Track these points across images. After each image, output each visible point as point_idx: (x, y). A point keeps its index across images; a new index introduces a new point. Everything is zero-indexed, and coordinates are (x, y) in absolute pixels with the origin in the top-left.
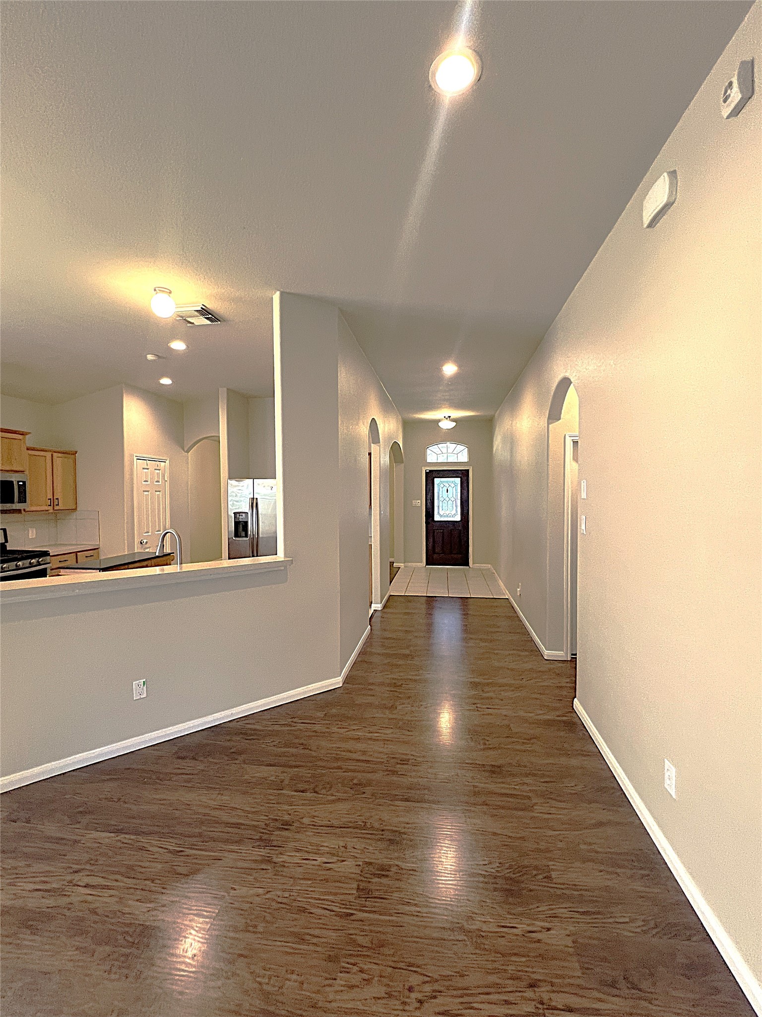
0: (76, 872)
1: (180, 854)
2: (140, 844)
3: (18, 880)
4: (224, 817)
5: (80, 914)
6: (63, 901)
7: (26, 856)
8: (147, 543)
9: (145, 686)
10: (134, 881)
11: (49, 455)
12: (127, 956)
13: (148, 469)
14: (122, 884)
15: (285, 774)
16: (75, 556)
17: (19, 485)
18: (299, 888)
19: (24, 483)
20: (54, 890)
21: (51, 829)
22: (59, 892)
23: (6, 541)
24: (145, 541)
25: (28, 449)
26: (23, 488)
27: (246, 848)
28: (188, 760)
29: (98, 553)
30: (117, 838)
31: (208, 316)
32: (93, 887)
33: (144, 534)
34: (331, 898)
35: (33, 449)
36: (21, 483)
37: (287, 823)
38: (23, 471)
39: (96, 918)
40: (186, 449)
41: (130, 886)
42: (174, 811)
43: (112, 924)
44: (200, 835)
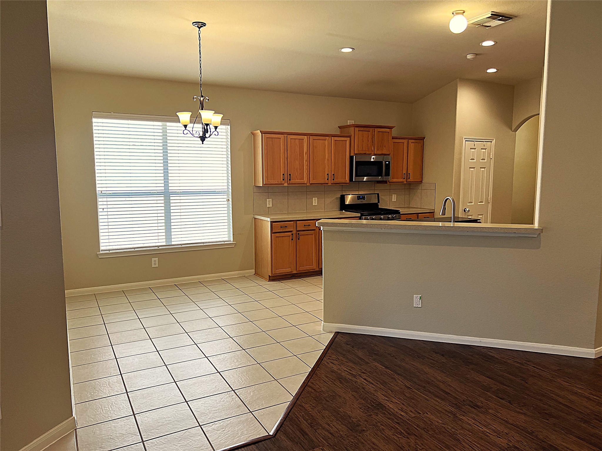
0: (363, 373)
1: (410, 389)
2: (394, 377)
3: (342, 365)
4: (442, 386)
5: (359, 386)
6: (354, 379)
7: (348, 358)
8: (469, 211)
9: (421, 300)
10: (384, 388)
11: (405, 141)
12: (369, 408)
13: (475, 149)
14: (379, 386)
15: (496, 386)
16: (417, 216)
17: (386, 164)
18: (462, 432)
19: (389, 162)
20: (353, 374)
21: (360, 354)
22: (354, 376)
23: (379, 202)
24: (467, 209)
25: (393, 138)
26: (388, 166)
27: (444, 403)
28: (438, 355)
29: (434, 215)
30: (385, 370)
31: (499, 19)
32: (367, 381)
33: (468, 204)
34: (478, 445)
35: (396, 138)
36: (387, 163)
37: (478, 407)
38: (389, 154)
39: (363, 390)
40: (513, 129)
41: (382, 388)
42: (417, 372)
43: (369, 396)
44: (424, 387)
